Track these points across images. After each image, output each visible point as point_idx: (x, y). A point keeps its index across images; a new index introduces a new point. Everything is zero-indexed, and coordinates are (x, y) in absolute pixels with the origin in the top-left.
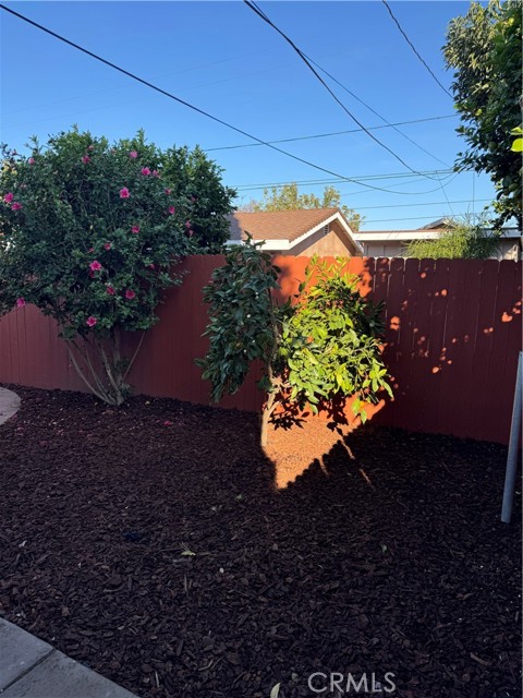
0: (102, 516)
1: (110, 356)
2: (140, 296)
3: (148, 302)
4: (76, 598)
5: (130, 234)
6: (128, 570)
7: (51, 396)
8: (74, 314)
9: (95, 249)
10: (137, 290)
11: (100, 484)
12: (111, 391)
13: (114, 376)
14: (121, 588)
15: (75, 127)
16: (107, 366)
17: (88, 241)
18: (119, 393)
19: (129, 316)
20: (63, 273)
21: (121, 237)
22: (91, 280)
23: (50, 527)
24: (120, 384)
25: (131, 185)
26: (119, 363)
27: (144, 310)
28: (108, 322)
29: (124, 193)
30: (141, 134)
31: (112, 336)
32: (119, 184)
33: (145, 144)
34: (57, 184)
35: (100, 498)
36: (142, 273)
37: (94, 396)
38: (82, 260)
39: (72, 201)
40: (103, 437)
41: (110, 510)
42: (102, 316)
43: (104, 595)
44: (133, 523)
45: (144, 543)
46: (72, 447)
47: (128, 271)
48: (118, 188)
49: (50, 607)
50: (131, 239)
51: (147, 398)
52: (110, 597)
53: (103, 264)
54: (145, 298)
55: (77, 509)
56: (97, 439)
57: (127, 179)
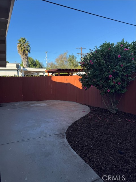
0: (112, 144)
1: (113, 100)
2: (122, 84)
3: (124, 85)
4: (105, 165)
5: (120, 67)
6: (120, 162)
7: (97, 109)
8: (104, 89)
9: (110, 72)
10: (121, 82)
11: (111, 135)
12: (113, 109)
13: (113, 105)
14: (118, 167)
15: (106, 42)
16: (112, 103)
17: (108, 70)
18: (115, 110)
19: (119, 89)
20: (102, 79)
21: (117, 68)
22: (109, 80)
23: (98, 144)
24: (115, 107)
25: (121, 54)
26: (115, 102)
27: (123, 87)
28: (113, 91)
29: (119, 56)
30: (123, 40)
31: (114, 95)
32: (118, 54)
33: (124, 42)
34: (102, 56)
35: (111, 139)
36: (123, 77)
37: (108, 110)
38: (107, 75)
39: (105, 60)
40: (111, 122)
41: (114, 143)
42: (111, 89)
43: (113, 167)
44: (121, 148)
45: (124, 155)
46: (103, 123)
47: (119, 77)
48: (117, 55)
49: (99, 166)
50: (120, 68)
51: (123, 113)
52: (115, 169)
53: (113, 76)
54: (123, 84)
55: (105, 140)
56: (109, 122)
57: (120, 52)
